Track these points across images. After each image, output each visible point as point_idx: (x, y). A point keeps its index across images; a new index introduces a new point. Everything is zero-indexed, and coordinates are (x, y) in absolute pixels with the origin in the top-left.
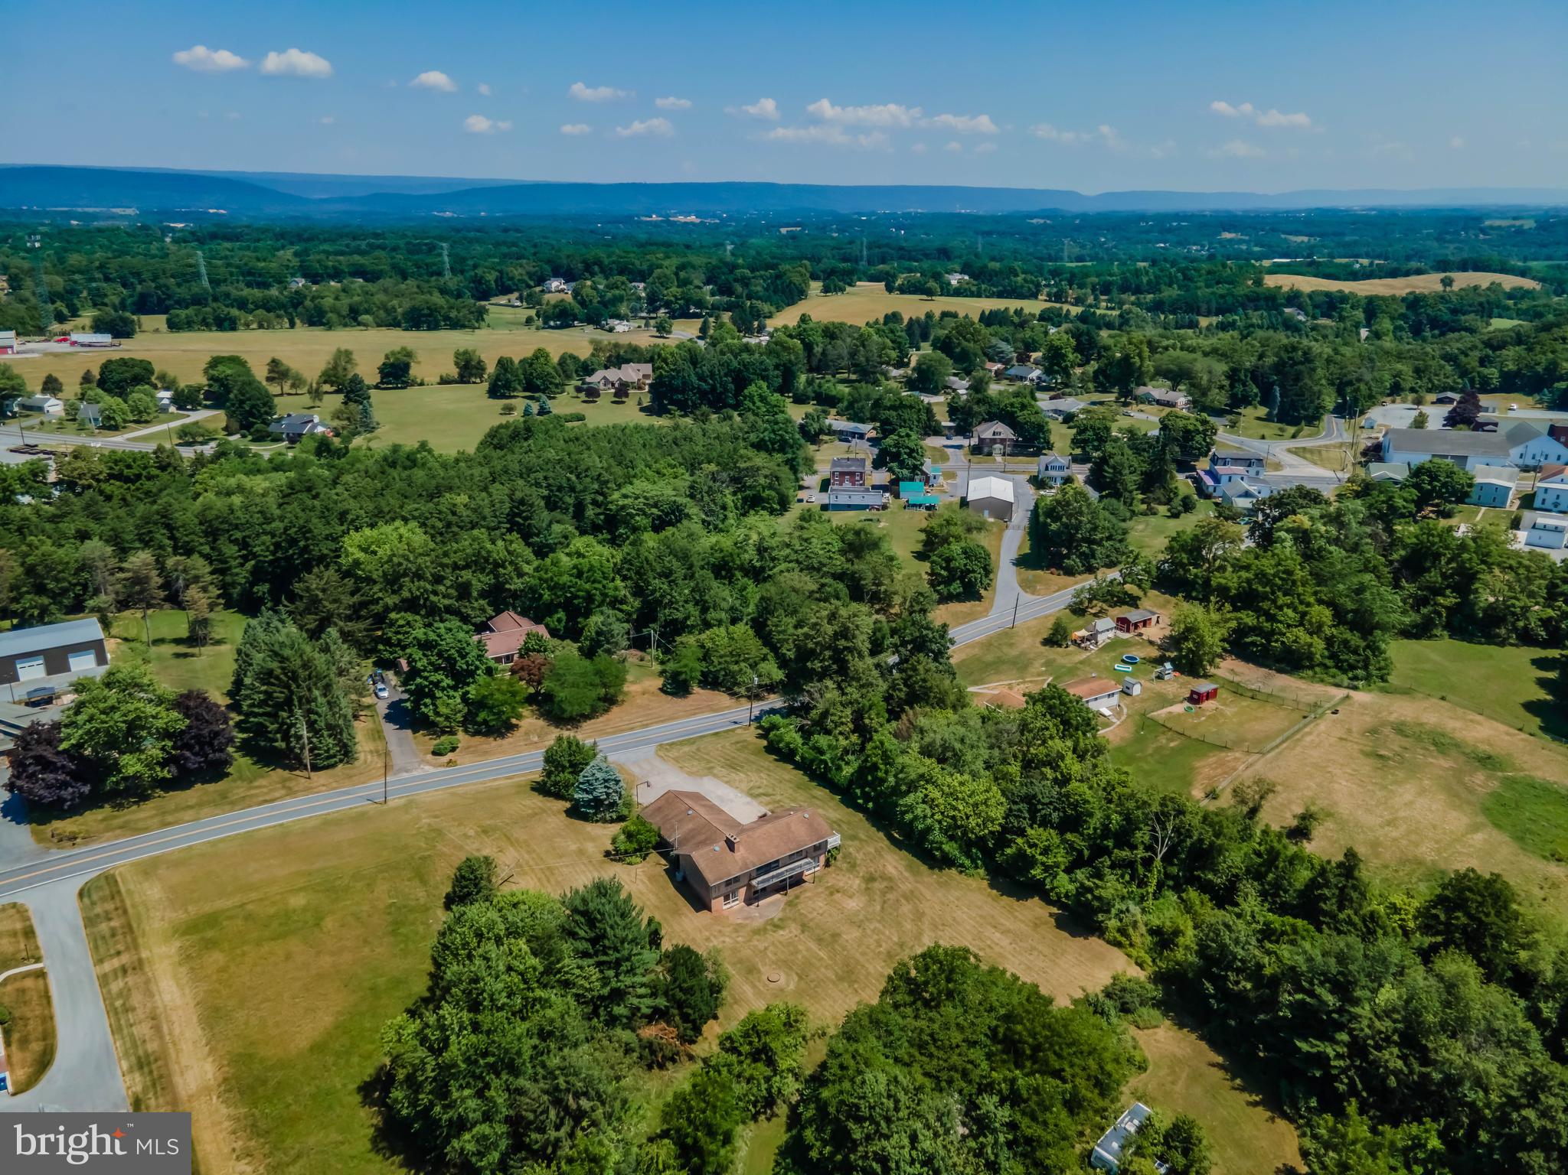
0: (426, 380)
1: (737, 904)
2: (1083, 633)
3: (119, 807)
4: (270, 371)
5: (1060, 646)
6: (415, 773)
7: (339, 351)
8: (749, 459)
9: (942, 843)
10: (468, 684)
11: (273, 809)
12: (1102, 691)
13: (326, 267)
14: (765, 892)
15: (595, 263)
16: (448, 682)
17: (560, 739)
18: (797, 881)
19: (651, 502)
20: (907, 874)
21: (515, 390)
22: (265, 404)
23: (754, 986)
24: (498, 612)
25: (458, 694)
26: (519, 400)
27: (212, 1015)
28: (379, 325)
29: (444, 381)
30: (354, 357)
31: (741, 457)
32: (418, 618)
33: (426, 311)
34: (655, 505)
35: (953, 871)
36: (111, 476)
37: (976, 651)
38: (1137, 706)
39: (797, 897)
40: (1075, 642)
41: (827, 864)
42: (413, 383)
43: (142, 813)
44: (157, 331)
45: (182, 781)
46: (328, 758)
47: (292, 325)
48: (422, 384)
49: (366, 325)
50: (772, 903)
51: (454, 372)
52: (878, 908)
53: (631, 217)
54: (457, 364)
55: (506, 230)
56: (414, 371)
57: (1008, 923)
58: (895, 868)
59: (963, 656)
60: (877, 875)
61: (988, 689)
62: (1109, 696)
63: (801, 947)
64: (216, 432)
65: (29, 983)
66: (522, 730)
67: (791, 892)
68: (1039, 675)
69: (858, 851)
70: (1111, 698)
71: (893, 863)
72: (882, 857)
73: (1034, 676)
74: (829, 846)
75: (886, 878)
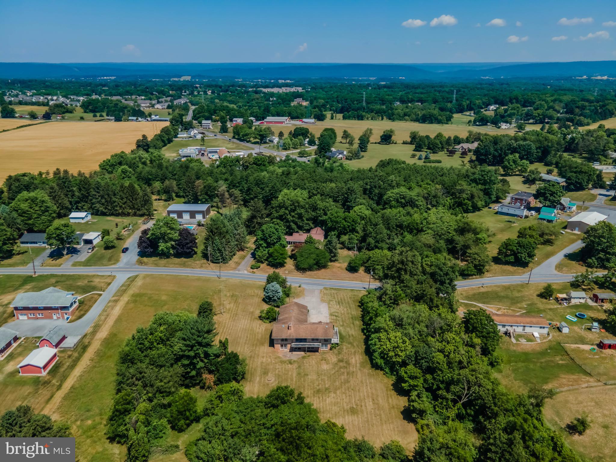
0: (398, 142)
1: (287, 350)
2: (564, 296)
3: (161, 258)
4: (344, 135)
5: (546, 299)
6: (240, 272)
7: (368, 129)
8: (462, 186)
9: (377, 358)
10: (271, 247)
11: (191, 270)
12: (537, 324)
13: (408, 98)
14: (299, 349)
15: (515, 99)
16: (265, 245)
17: (274, 272)
18: (315, 350)
19: (402, 197)
20: (358, 365)
21: (422, 148)
22: (327, 146)
23: (261, 379)
24: (315, 227)
25: (267, 250)
26: (423, 152)
27: (119, 320)
28: (411, 121)
29: (404, 143)
30: (372, 131)
31: (459, 184)
32: (282, 223)
33: (428, 116)
34: (404, 198)
35: (382, 372)
36: (254, 163)
37: (498, 289)
38: (560, 339)
39: (309, 356)
40: (557, 299)
41: (331, 349)
42: (393, 143)
43: (164, 261)
44: (339, 119)
45: (178, 255)
46: (216, 260)
47: (382, 119)
48: (396, 143)
49: (406, 120)
50: (298, 355)
51: (409, 140)
52: (333, 372)
53: (571, 77)
54: (410, 137)
55: (502, 84)
56: (393, 138)
57: (381, 401)
58: (356, 361)
59: (490, 290)
60: (345, 360)
61: (487, 307)
62: (541, 327)
63: (290, 373)
64: (311, 153)
65: (96, 296)
66: (285, 268)
67: (308, 353)
68: (520, 308)
69: (346, 349)
70: (542, 329)
71: (357, 359)
72: (355, 354)
73: (516, 308)
74: (332, 342)
75: (348, 363)
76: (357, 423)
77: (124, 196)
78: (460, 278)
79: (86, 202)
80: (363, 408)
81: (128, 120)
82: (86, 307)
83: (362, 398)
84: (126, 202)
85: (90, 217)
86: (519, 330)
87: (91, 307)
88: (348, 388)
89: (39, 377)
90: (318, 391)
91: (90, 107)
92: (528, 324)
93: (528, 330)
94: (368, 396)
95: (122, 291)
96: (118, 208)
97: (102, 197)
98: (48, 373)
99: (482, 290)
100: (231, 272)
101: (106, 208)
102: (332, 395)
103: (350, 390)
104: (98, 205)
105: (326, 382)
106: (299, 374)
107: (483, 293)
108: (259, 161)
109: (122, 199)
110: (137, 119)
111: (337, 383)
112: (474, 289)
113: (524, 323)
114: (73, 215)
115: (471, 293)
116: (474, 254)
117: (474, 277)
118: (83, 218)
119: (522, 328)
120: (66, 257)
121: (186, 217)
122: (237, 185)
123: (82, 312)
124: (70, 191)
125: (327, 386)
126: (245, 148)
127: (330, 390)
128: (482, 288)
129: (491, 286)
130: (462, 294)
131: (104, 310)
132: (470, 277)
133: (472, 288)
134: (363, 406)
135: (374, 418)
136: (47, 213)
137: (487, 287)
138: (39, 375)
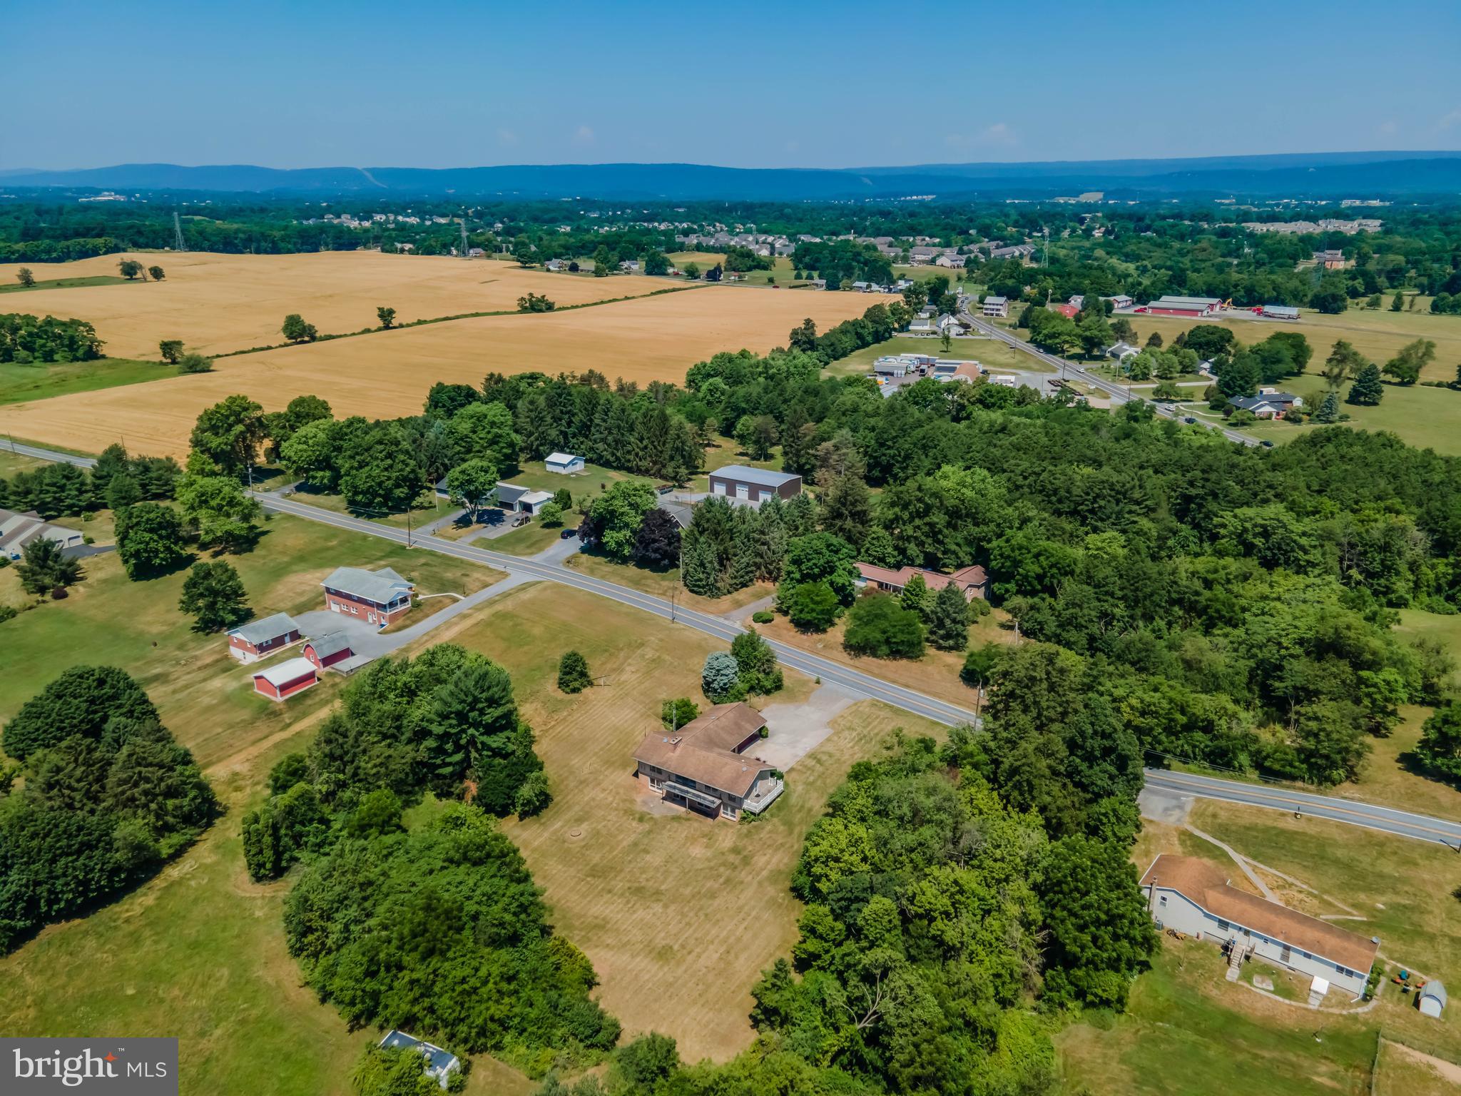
1: (658, 792)
3: (611, 561)
6: (726, 622)
11: (639, 596)
12: (1332, 955)
18: (710, 813)
20: (765, 873)
23: (562, 827)
37: (1336, 834)
38: (1393, 1023)
39: (690, 819)
41: (740, 822)
43: (610, 568)
45: (642, 563)
50: (670, 809)
52: (701, 867)
57: (742, 961)
58: (768, 863)
59: (1312, 830)
60: (745, 853)
61: (1254, 869)
62: (1340, 969)
63: (620, 837)
64: (1192, 394)
65: (448, 601)
66: (822, 636)
67: (693, 814)
68: (1354, 906)
69: (770, 832)
70: (1343, 976)
71: (774, 860)
72: (777, 849)
73: (1344, 901)
74: (745, 806)
75: (746, 861)
76: (647, 977)
77: (646, 436)
78: (1254, 775)
79: (587, 437)
80: (690, 958)
81: (851, 288)
82: (420, 615)
83: (709, 938)
84: (646, 447)
85: (580, 465)
86: (1271, 953)
87: (427, 616)
88: (701, 909)
89: (271, 701)
90: (639, 891)
91: (807, 259)
92: (1301, 944)
93: (1296, 961)
94: (725, 940)
95: (491, 602)
96: (631, 457)
97: (609, 430)
98: (287, 701)
99: (1290, 824)
100: (711, 617)
101: (613, 454)
102: (658, 908)
103: (701, 914)
104: (601, 446)
105: (670, 879)
106: (635, 844)
107: (1282, 832)
108: (991, 396)
109: (641, 440)
110: (869, 286)
111: (688, 891)
112: (1266, 814)
113: (1286, 939)
114: (556, 457)
115: (1246, 820)
116: (1309, 719)
117: (1299, 784)
118: (565, 466)
119: (1280, 949)
120: (475, 526)
121: (742, 494)
122: (890, 443)
123: (408, 622)
124: (567, 413)
125: (663, 887)
126: (1036, 367)
127: (662, 897)
128: (1291, 820)
129: (1324, 823)
130: (1214, 816)
131: (437, 628)
132: (1285, 782)
133: (1260, 810)
134: (694, 954)
135: (690, 984)
136: (496, 447)
137: (1309, 820)
138: (273, 698)
